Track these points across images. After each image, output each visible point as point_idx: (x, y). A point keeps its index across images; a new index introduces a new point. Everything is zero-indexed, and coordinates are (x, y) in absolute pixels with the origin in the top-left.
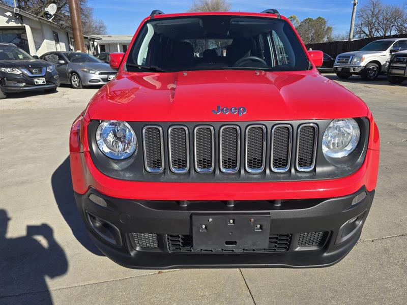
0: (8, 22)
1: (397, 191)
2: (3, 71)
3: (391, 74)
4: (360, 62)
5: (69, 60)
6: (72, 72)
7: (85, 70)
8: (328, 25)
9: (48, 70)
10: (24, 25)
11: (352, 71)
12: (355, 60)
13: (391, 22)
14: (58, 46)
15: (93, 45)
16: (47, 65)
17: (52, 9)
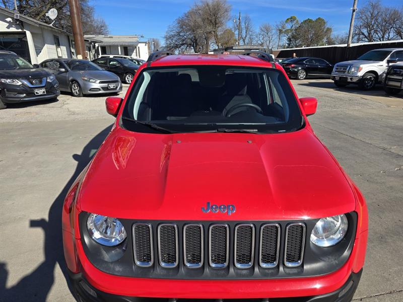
0: (8, 27)
1: (387, 235)
2: (3, 82)
3: (387, 85)
4: (357, 72)
5: (70, 68)
6: (72, 81)
7: (86, 79)
8: (328, 26)
9: (48, 81)
10: (25, 30)
11: (349, 80)
12: (353, 70)
13: (390, 24)
14: (59, 50)
15: (94, 47)
16: (48, 75)
17: (52, 14)
